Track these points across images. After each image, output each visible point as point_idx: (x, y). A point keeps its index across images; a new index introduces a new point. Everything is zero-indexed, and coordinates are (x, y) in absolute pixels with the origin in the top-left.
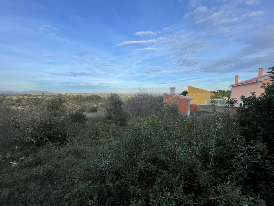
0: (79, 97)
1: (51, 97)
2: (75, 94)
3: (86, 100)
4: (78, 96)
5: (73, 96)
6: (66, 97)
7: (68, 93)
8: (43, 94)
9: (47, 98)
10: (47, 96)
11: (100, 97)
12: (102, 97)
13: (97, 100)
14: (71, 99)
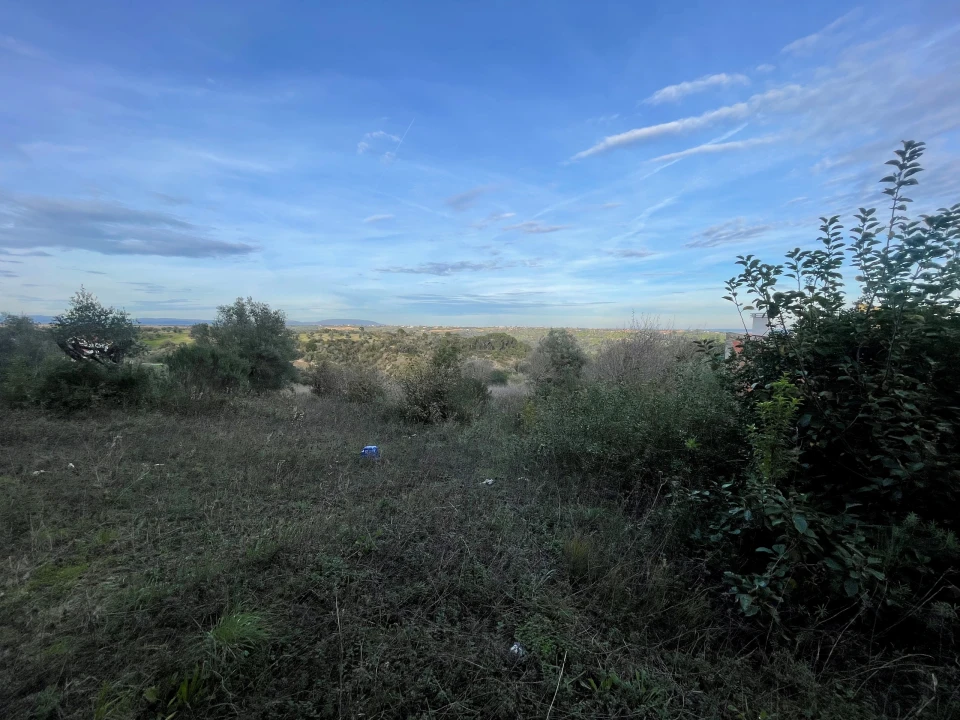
0: (450, 339)
1: (379, 337)
2: (440, 328)
3: (470, 349)
4: (448, 334)
5: (436, 334)
6: (418, 338)
7: (421, 328)
8: (362, 329)
9: (371, 341)
10: (371, 335)
11: (513, 341)
12: (519, 338)
13: (503, 348)
14: (430, 343)
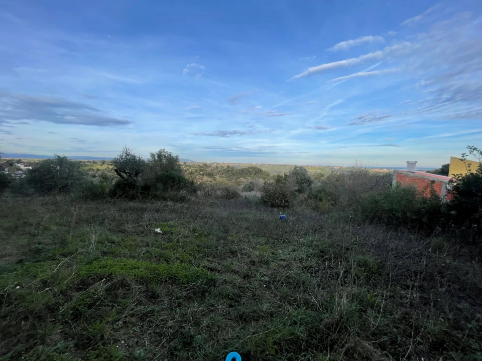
0: (229, 169)
1: (194, 167)
2: (224, 163)
3: (240, 174)
4: (228, 167)
5: (223, 167)
6: (214, 168)
7: (214, 163)
8: (185, 163)
9: (190, 170)
10: (190, 166)
11: (261, 171)
12: (264, 169)
13: (256, 174)
14: (220, 171)
